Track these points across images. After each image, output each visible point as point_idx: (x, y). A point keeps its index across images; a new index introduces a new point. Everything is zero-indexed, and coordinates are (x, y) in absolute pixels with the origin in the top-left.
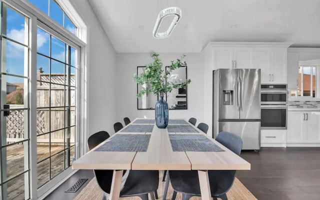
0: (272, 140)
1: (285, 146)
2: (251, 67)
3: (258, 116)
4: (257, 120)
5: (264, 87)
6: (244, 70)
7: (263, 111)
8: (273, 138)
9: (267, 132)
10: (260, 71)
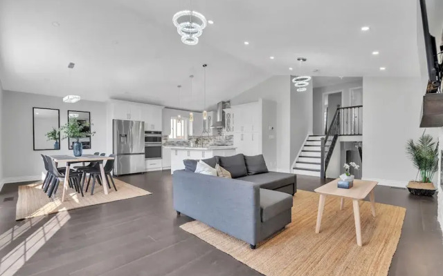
0: (152, 166)
1: (161, 169)
2: (139, 120)
3: (143, 151)
4: (143, 154)
5: (146, 132)
6: (134, 123)
7: (146, 148)
8: (154, 165)
9: (150, 161)
10: (143, 123)
